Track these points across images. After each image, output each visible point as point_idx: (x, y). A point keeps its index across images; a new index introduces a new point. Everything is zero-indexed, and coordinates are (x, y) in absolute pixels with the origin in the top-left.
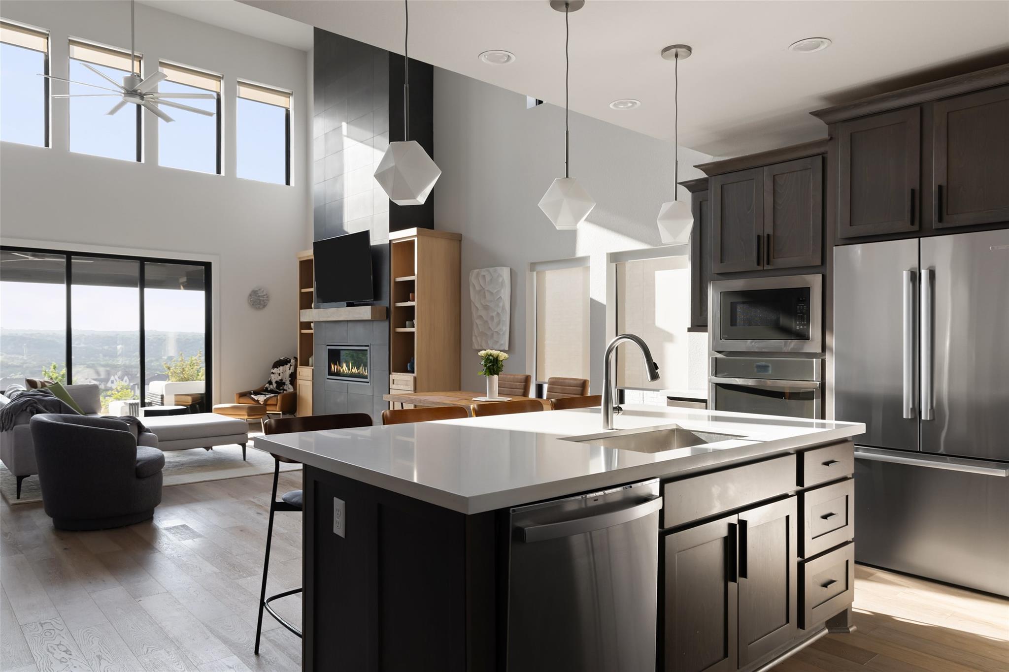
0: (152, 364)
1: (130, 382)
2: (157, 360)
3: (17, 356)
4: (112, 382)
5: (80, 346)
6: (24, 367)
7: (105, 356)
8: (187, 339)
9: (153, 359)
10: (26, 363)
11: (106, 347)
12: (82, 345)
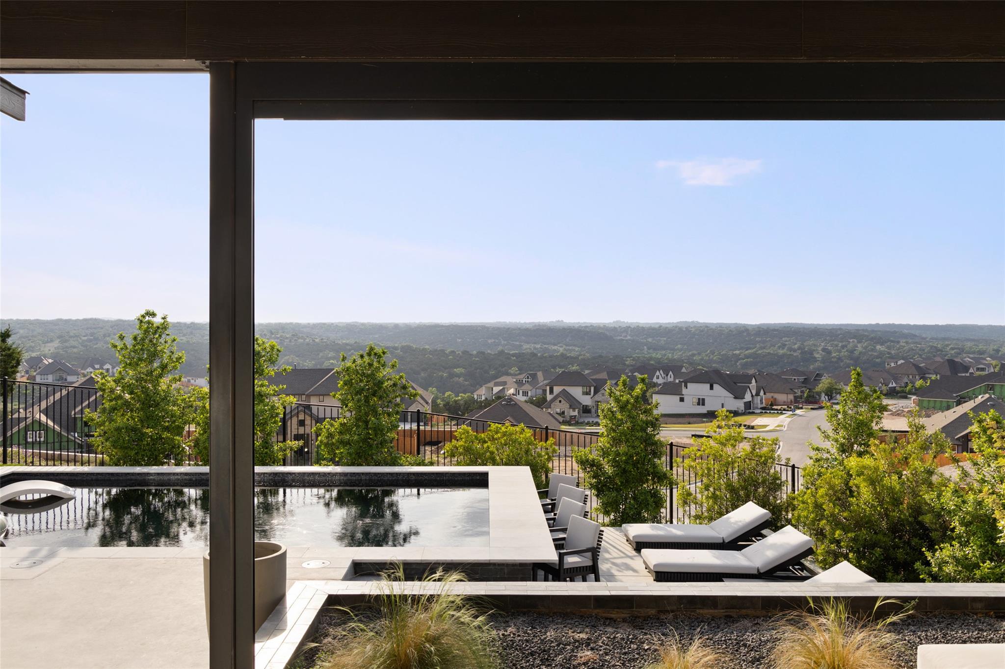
0: (695, 358)
1: (675, 379)
2: (699, 354)
3: (574, 348)
4: (658, 378)
5: (627, 338)
6: (580, 358)
7: (649, 349)
8: (730, 331)
9: (695, 352)
10: (581, 355)
11: (650, 340)
12: (629, 337)
